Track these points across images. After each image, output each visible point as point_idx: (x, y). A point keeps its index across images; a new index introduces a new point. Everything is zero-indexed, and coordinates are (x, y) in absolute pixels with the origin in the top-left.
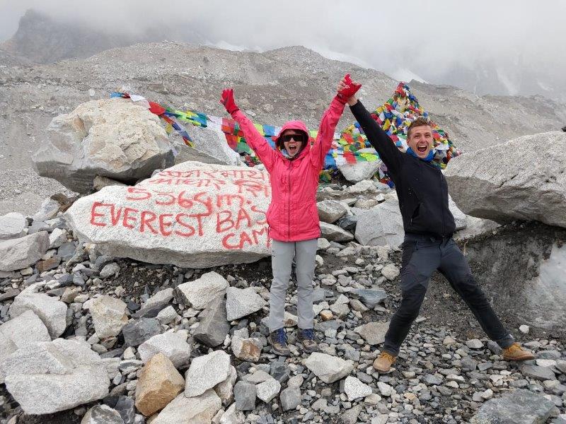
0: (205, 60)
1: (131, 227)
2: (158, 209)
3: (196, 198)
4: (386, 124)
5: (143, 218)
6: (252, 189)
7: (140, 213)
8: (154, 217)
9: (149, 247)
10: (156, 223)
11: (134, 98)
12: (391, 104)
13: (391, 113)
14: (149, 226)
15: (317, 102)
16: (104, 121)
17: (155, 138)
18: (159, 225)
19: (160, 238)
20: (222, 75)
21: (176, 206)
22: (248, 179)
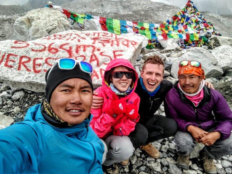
0: (102, 5)
1: (11, 67)
2: (32, 54)
3: (61, 47)
4: (182, 20)
5: (20, 61)
6: (103, 42)
7: (18, 57)
8: (30, 59)
9: (23, 81)
10: (30, 65)
11: (55, 7)
12: (184, 11)
13: (184, 15)
14: (25, 66)
15: (149, 20)
16: (39, 19)
17: (64, 26)
18: (32, 66)
19: (32, 75)
20: (109, 11)
21: (46, 52)
22: (102, 37)
